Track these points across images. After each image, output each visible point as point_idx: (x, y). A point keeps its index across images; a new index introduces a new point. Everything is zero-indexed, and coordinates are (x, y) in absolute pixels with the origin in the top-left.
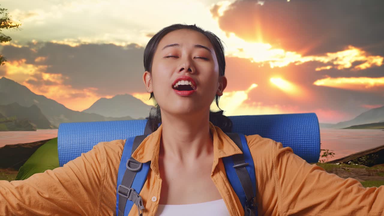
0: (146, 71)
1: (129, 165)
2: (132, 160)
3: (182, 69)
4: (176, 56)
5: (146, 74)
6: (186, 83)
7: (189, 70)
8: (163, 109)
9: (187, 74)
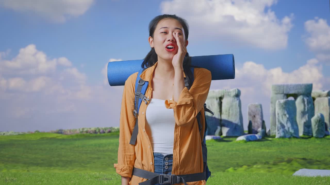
0: (150, 36)
1: (139, 83)
2: (141, 80)
3: (169, 40)
4: (166, 33)
5: (150, 38)
6: (171, 47)
7: (172, 41)
8: (159, 56)
9: (171, 43)
